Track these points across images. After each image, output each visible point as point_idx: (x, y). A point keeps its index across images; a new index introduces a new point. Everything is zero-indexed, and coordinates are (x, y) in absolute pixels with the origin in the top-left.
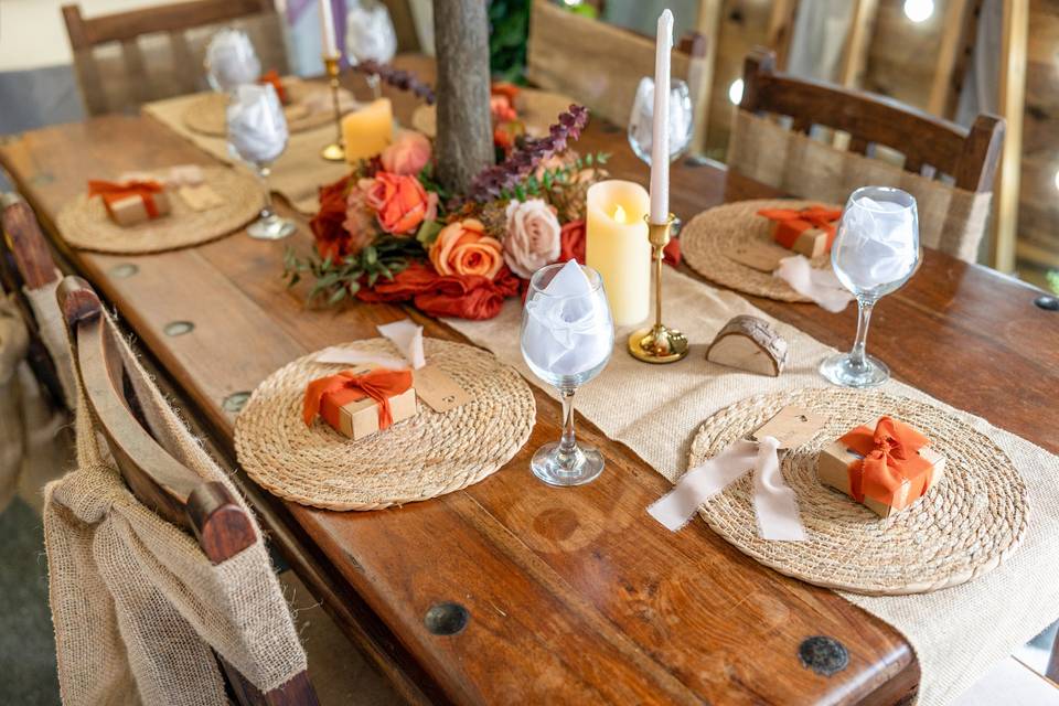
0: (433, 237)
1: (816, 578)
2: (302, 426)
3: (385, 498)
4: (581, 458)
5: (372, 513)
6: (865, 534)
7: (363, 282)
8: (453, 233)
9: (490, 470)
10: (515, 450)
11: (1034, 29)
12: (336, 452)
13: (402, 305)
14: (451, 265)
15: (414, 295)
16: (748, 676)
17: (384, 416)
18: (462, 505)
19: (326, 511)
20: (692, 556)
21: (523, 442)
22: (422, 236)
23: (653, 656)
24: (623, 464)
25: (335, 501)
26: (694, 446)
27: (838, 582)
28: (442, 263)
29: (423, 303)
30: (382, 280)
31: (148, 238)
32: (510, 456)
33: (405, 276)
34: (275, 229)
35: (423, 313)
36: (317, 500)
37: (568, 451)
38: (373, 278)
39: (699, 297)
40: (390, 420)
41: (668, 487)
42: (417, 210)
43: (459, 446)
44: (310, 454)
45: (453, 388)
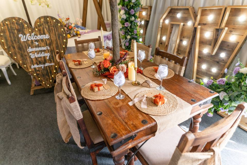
0: (110, 68)
1: (146, 113)
2: (89, 90)
3: (96, 99)
4: (122, 96)
5: (95, 101)
6: (155, 108)
7: (101, 73)
8: (112, 68)
9: (110, 97)
10: (114, 95)
11: (200, 46)
12: (93, 93)
13: (106, 77)
14: (112, 72)
15: (107, 75)
16: (134, 124)
17: (99, 89)
18: (106, 101)
19: (89, 100)
20: (132, 109)
22: (109, 68)
23: (123, 120)
24: (127, 97)
25: (90, 99)
26: (136, 96)
27: (149, 113)
28: (111, 71)
29: (108, 76)
30: (104, 73)
31: (78, 67)
32: (113, 95)
33: (107, 73)
34: (94, 67)
35: (108, 78)
36: (89, 99)
37: (120, 95)
38: (103, 73)
39: (143, 78)
40: (100, 90)
41: (132, 100)
42: (108, 65)
43: (107, 93)
44: (89, 93)
45: (109, 87)
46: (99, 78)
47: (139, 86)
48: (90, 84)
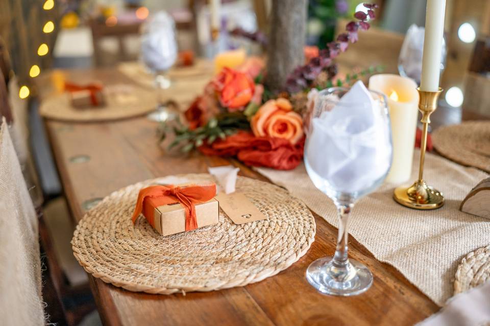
0: (254, 113)
2: (129, 223)
3: (172, 284)
4: (352, 272)
5: (159, 296)
7: (205, 141)
9: (269, 273)
10: (293, 260)
12: (150, 244)
13: (229, 156)
14: (265, 130)
15: (238, 150)
17: (190, 218)
18: (238, 300)
19: (122, 289)
21: (302, 254)
22: (248, 112)
24: (391, 283)
25: (130, 281)
26: (458, 274)
28: (259, 129)
29: (243, 156)
30: (218, 140)
32: (289, 263)
33: (235, 138)
34: (164, 116)
35: (242, 163)
36: (116, 279)
37: (340, 265)
38: (212, 139)
40: (195, 223)
41: (435, 308)
42: (246, 93)
43: (246, 250)
44: (127, 243)
45: (253, 209)
46: (192, 164)
47: (445, 211)
48: (130, 193)
